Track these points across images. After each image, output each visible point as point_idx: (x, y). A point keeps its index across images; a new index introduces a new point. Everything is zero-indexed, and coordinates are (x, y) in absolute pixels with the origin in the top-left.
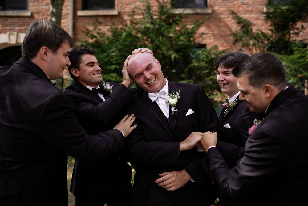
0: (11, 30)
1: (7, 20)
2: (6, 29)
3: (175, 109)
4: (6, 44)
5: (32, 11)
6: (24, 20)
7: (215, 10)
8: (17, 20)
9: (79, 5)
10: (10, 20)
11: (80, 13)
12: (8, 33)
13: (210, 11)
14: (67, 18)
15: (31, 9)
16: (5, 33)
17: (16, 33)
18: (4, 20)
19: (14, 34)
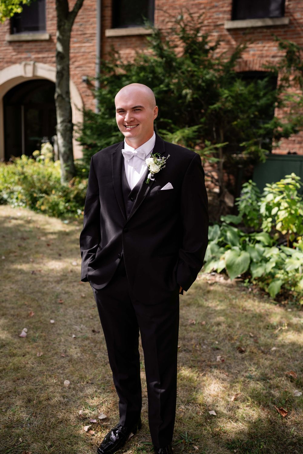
0: (26, 59)
1: (21, 46)
2: (20, 58)
3: (152, 177)
4: (21, 77)
5: (51, 32)
6: (41, 45)
7: (295, 19)
8: (32, 45)
9: (108, 22)
10: (25, 46)
11: (109, 33)
12: (23, 63)
13: (286, 21)
14: (92, 40)
15: (49, 30)
16: (20, 63)
17: (32, 63)
18: (19, 46)
19: (30, 64)
